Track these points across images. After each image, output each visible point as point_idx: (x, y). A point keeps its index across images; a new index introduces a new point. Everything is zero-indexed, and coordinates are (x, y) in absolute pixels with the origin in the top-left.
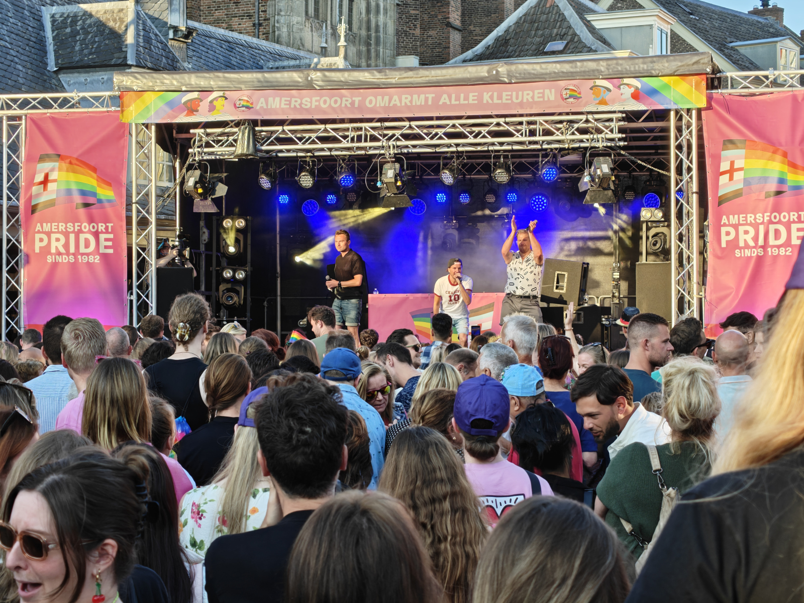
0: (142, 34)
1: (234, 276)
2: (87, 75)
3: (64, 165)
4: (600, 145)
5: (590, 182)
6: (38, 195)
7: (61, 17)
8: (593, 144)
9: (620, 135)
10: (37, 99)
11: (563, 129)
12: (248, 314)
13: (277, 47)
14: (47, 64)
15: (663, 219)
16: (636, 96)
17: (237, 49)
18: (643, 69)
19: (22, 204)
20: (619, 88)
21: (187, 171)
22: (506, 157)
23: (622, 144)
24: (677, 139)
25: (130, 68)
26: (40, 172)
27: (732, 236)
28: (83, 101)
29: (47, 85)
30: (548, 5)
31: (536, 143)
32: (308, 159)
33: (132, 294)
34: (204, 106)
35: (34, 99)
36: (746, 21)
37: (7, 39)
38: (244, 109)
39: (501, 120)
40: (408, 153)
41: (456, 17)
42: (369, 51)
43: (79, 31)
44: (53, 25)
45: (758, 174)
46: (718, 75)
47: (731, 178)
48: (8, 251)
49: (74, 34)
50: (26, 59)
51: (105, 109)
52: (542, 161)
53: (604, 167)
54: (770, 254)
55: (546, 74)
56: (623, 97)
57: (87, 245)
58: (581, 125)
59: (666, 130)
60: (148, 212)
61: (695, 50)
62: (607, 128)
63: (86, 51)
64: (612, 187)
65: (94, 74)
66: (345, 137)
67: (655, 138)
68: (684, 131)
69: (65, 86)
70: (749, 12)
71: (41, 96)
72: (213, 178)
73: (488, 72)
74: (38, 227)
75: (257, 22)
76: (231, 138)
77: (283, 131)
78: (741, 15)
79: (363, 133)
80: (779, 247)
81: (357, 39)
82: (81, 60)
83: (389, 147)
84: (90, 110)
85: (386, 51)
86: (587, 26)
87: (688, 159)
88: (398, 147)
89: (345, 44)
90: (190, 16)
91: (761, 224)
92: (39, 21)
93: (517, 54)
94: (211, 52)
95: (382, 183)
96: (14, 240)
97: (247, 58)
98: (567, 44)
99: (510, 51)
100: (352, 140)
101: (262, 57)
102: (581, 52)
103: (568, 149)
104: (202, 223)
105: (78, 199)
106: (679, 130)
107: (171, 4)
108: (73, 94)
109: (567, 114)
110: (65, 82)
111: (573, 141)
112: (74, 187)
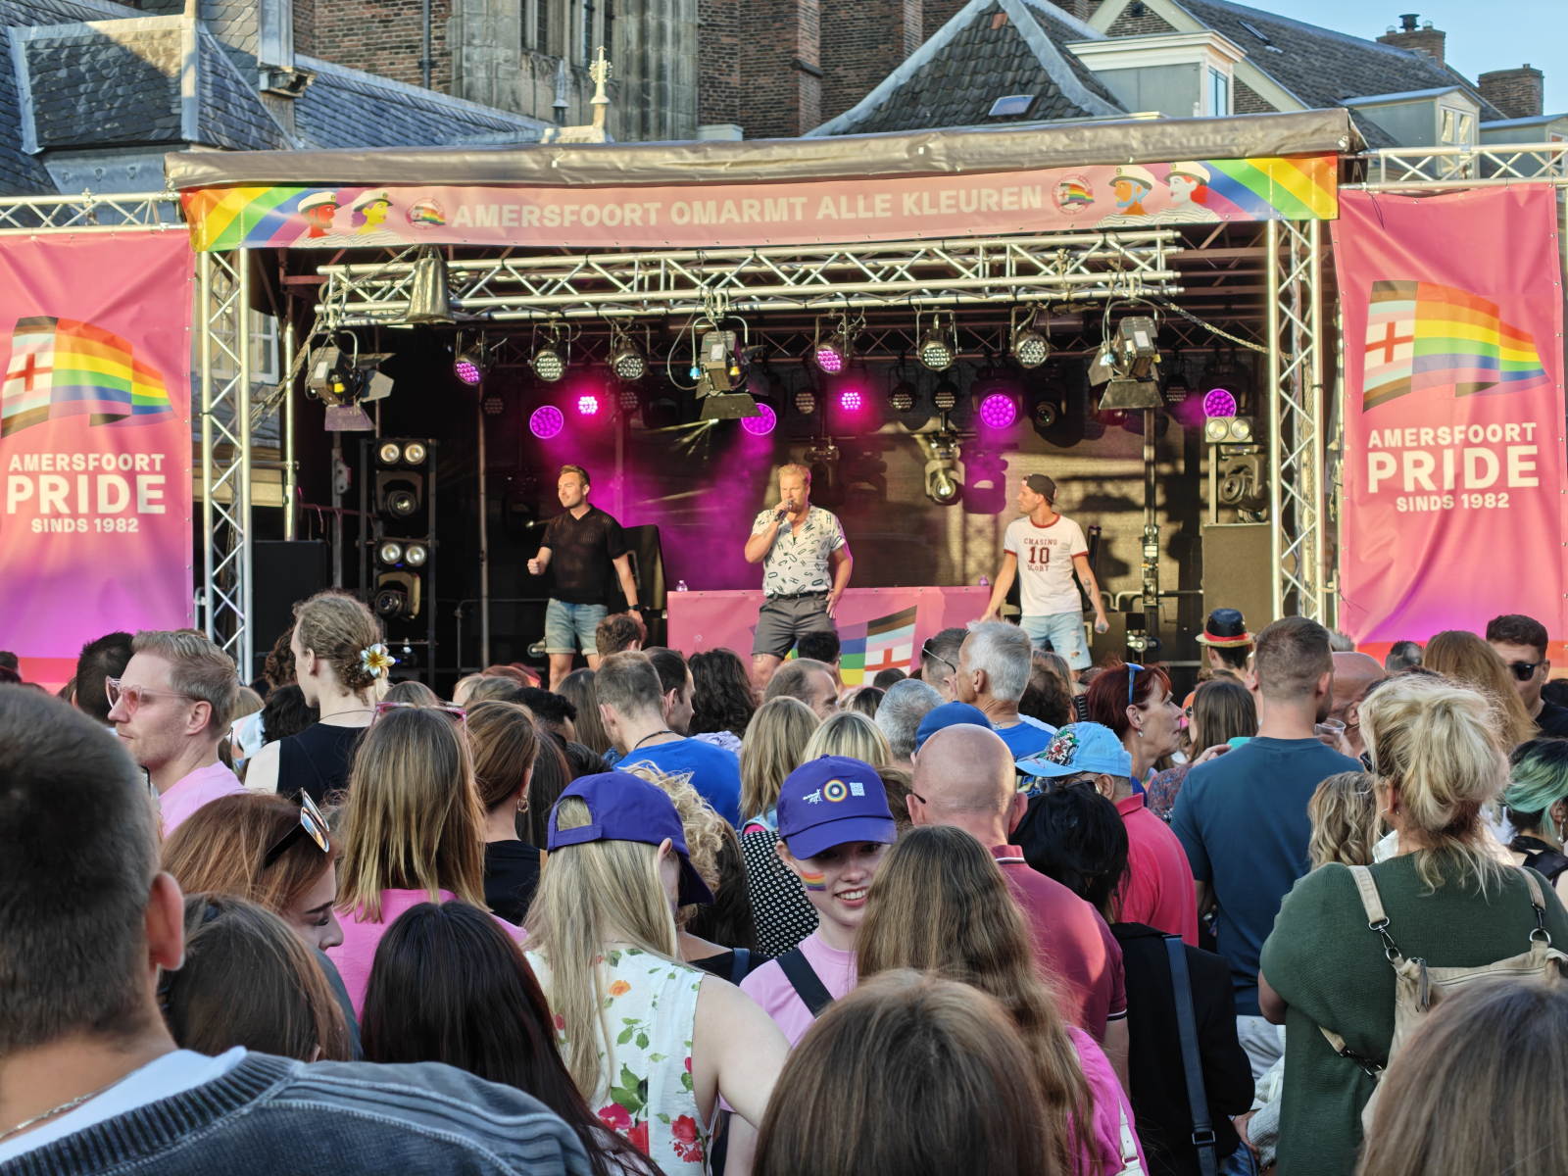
0: (209, 80)
1: (403, 558)
2: (101, 161)
3: (67, 339)
4: (1131, 293)
5: (1112, 366)
6: (15, 399)
7: (47, 46)
8: (1118, 292)
9: (1170, 274)
11: (1058, 263)
12: (432, 633)
13: (469, 106)
14: (20, 141)
15: (1250, 440)
16: (1200, 196)
17: (392, 111)
18: (1215, 143)
20: (1167, 181)
21: (314, 347)
22: (944, 319)
23: (1173, 290)
24: (1281, 281)
25: (188, 147)
26: (20, 353)
27: (1390, 471)
28: (104, 213)
29: (23, 182)
30: (995, 26)
31: (1004, 289)
32: (552, 324)
33: (202, 594)
35: (5, 209)
36: (1374, 58)
38: (427, 224)
39: (936, 246)
40: (752, 312)
41: (811, 49)
42: (644, 117)
43: (83, 75)
44: (31, 64)
45: (1442, 349)
46: (1361, 155)
47: (1389, 357)
49: (76, 80)
51: (147, 228)
52: (1016, 326)
53: (1140, 338)
54: (1466, 506)
55: (1023, 154)
56: (1175, 199)
57: (113, 498)
58: (1094, 254)
59: (1260, 264)
60: (233, 431)
62: (1143, 258)
63: (98, 115)
64: (1156, 377)
65: (116, 159)
66: (626, 280)
67: (1229, 281)
68: (1294, 266)
69: (58, 183)
70: (1379, 39)
71: (16, 201)
72: (364, 362)
73: (910, 149)
74: (15, 463)
75: (426, 58)
76: (399, 284)
77: (504, 269)
78: (1364, 46)
79: (661, 271)
80: (1483, 492)
81: (622, 92)
82: (89, 132)
83: (715, 300)
84: (117, 229)
85: (677, 115)
86: (1072, 66)
87: (1303, 320)
88: (731, 299)
89: (606, 100)
90: (298, 49)
91: (1447, 447)
92: (3, 55)
94: (343, 118)
95: (701, 370)
97: (413, 128)
98: (1034, 101)
99: (921, 115)
100: (641, 287)
101: (442, 127)
102: (1062, 116)
103: (1068, 301)
104: (336, 454)
105: (94, 406)
106: (1285, 263)
107: (263, 21)
108: (83, 198)
109: (1066, 233)
110: (58, 176)
111: (1077, 286)
112: (87, 383)
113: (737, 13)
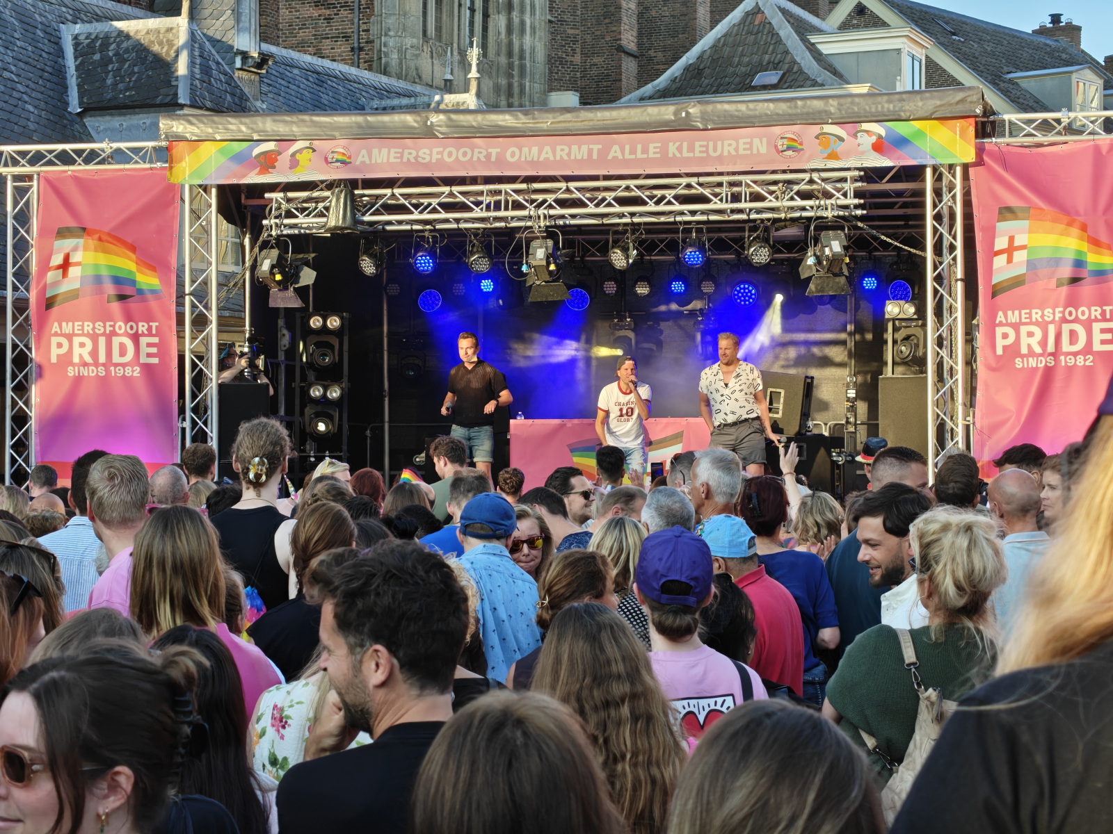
0: (198, 61)
1: (324, 395)
2: (122, 118)
3: (92, 242)
4: (829, 214)
5: (815, 265)
6: (56, 284)
7: (86, 38)
8: (820, 213)
9: (856, 201)
10: (54, 151)
11: (778, 193)
12: (345, 447)
13: (384, 79)
14: (67, 104)
15: (915, 317)
16: (878, 147)
17: (329, 82)
18: (888, 109)
19: (33, 297)
20: (855, 136)
22: (699, 231)
23: (859, 212)
24: (935, 206)
25: (182, 109)
26: (59, 252)
27: (1011, 340)
28: (118, 156)
29: (68, 132)
30: (757, 23)
31: (740, 211)
32: (426, 234)
33: (184, 419)
34: (284, 159)
35: (50, 152)
36: (1030, 44)
37: (13, 68)
38: (339, 164)
39: (693, 181)
40: (565, 226)
41: (631, 38)
42: (510, 86)
43: (111, 58)
44: (75, 50)
45: (1047, 254)
46: (992, 118)
47: (1010, 260)
48: (14, 361)
49: (106, 61)
50: (40, 96)
51: (147, 166)
52: (749, 237)
53: (835, 246)
54: (1063, 364)
55: (755, 117)
56: (860, 148)
57: (123, 352)
58: (803, 187)
59: (922, 193)
60: (206, 307)
61: (960, 84)
62: (838, 190)
63: (121, 86)
64: (846, 273)
65: (133, 117)
66: (478, 204)
67: (905, 205)
68: (944, 196)
69: (93, 133)
70: (1033, 31)
71: (59, 147)
72: (296, 260)
73: (675, 114)
74: (56, 328)
75: (356, 45)
76: (321, 205)
77: (393, 195)
78: (1023, 36)
79: (502, 198)
80: (1075, 354)
81: (495, 68)
82: (115, 98)
83: (539, 217)
84: (127, 166)
85: (533, 86)
86: (810, 51)
87: (950, 234)
88: (550, 217)
89: (478, 75)
90: (264, 38)
91: (1051, 322)
92: (57, 44)
93: (714, 89)
94: (294, 87)
95: (529, 266)
96: (21, 346)
97: (343, 94)
98: (784, 75)
99: (704, 85)
100: (488, 207)
101: (364, 94)
102: (802, 86)
103: (785, 220)
104: (281, 322)
105: (110, 289)
106: (938, 193)
107: (238, 21)
108: (103, 145)
109: (784, 172)
110: (93, 128)
111: (792, 209)
112: (105, 272)
113: (579, 13)
